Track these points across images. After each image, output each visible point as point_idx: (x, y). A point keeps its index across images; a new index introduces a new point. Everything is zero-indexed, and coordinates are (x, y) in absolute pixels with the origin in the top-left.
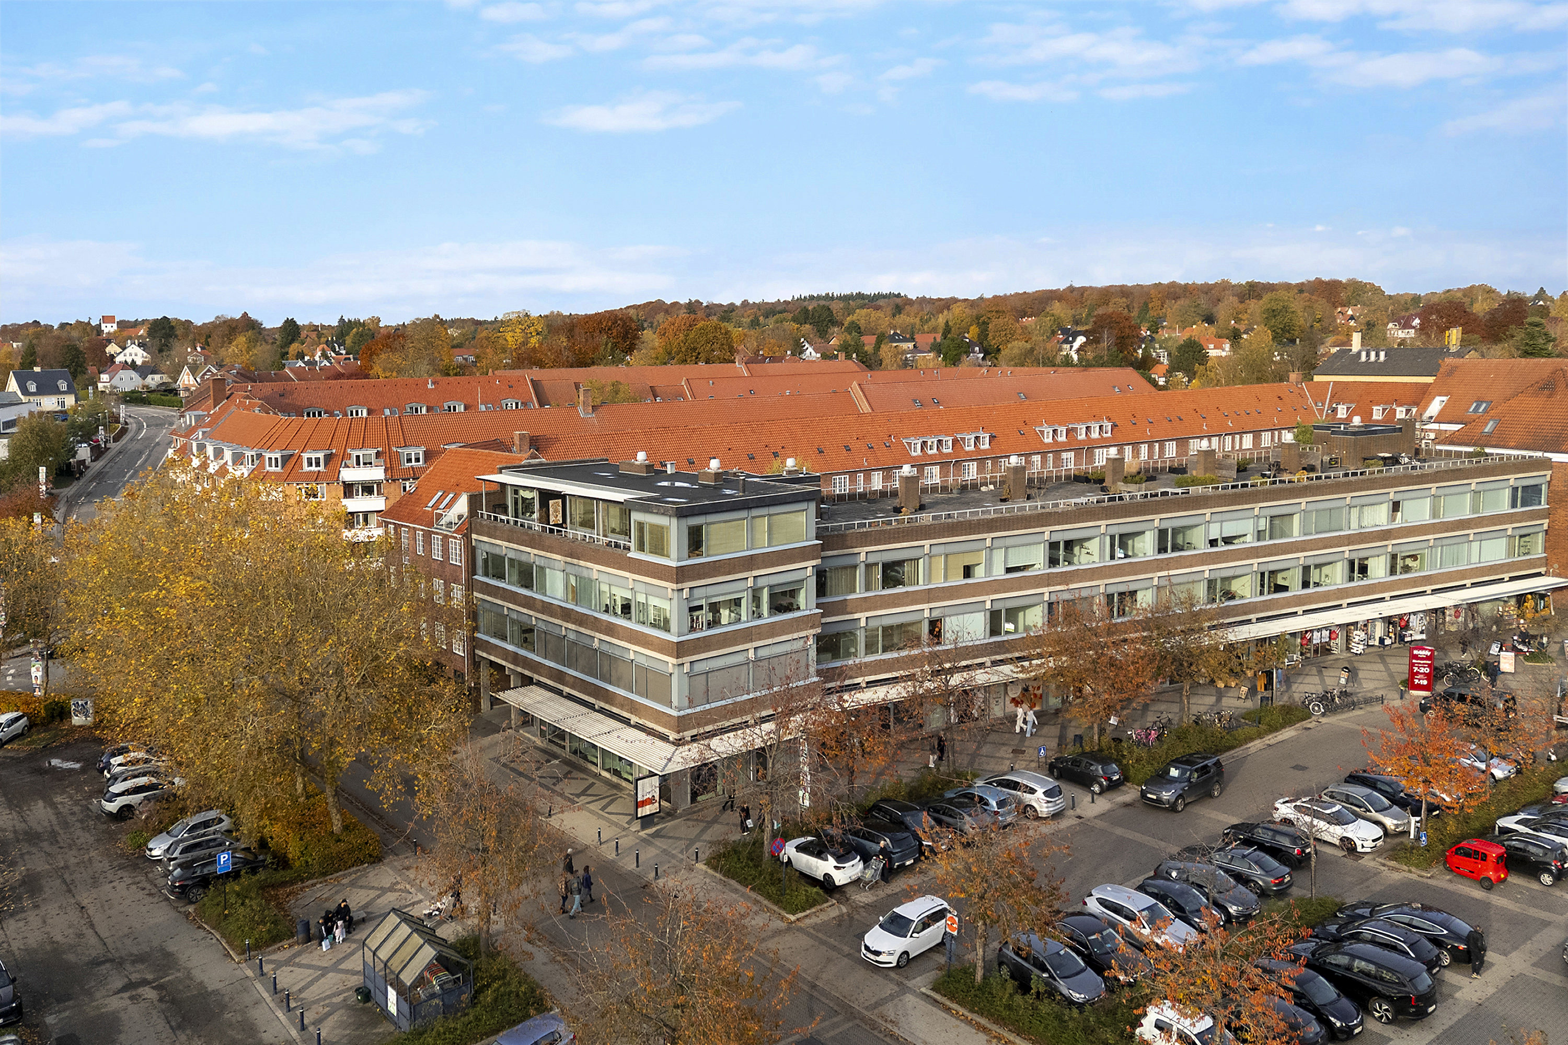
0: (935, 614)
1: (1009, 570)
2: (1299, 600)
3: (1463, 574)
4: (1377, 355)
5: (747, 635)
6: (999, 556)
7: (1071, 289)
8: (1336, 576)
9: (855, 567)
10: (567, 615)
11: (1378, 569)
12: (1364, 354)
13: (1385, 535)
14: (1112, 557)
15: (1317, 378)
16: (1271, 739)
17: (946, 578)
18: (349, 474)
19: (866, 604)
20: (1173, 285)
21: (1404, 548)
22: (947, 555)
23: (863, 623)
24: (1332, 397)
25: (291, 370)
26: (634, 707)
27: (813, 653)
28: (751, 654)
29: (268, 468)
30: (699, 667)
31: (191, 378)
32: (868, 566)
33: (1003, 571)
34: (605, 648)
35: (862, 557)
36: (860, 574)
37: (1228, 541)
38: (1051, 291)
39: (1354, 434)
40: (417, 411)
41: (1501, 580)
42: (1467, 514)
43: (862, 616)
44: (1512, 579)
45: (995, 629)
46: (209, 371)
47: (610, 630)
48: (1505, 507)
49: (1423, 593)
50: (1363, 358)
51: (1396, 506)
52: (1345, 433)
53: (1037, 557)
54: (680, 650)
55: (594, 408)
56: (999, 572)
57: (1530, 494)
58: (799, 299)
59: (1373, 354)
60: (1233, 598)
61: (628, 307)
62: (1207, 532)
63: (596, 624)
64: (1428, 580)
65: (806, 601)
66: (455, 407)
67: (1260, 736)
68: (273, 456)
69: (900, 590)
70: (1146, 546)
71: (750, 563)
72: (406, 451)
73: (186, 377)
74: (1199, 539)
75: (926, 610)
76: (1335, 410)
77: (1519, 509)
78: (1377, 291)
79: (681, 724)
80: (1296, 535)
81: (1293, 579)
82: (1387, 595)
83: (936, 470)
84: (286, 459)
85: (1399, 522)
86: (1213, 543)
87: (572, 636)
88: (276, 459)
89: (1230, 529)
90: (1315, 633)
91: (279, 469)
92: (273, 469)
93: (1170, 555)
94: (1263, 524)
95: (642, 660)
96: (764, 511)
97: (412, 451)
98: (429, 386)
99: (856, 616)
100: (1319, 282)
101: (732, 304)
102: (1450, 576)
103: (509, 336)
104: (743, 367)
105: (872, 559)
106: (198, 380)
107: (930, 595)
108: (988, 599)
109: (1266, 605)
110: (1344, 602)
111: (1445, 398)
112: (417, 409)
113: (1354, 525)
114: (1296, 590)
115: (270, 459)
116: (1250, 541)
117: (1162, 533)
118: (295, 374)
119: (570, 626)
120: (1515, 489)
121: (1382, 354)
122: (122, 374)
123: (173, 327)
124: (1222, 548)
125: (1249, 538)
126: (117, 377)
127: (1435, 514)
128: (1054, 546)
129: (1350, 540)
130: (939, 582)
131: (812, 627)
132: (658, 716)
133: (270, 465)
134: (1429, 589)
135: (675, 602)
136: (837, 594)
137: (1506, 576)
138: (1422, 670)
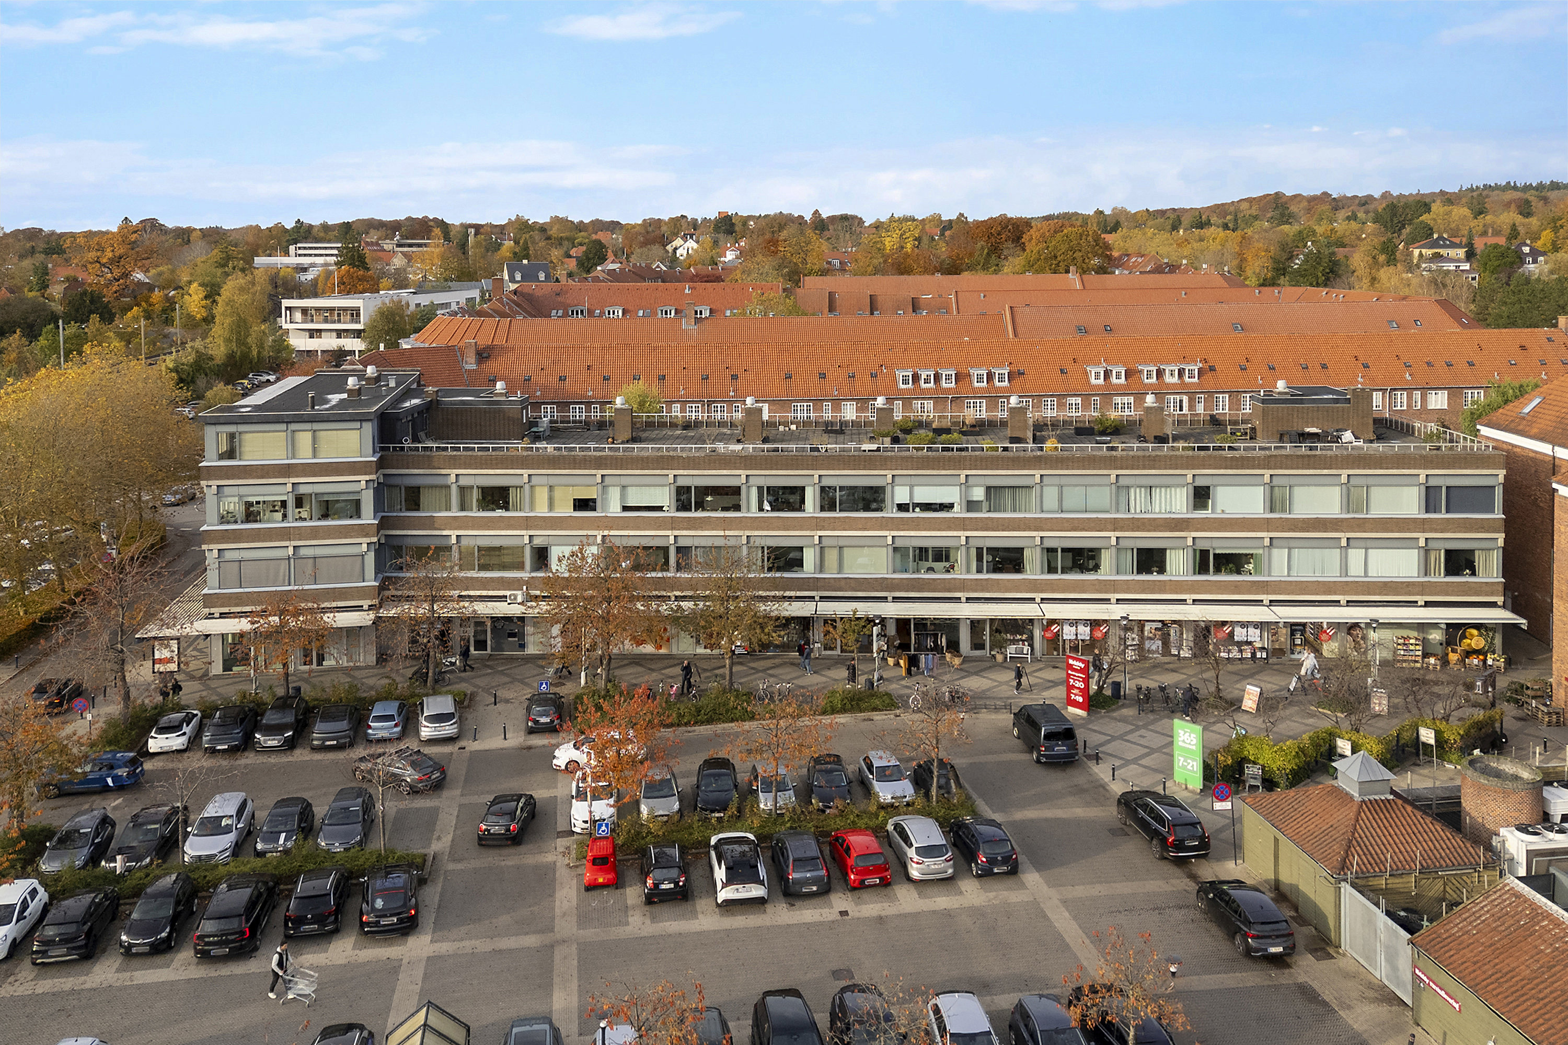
0: (539, 542)
3: (1329, 587)
5: (285, 534)
6: (614, 495)
9: (448, 487)
13: (1179, 525)
17: (551, 506)
19: (459, 523)
21: (1217, 543)
22: (551, 488)
23: (453, 540)
27: (371, 560)
28: (291, 551)
32: (463, 488)
33: (619, 509)
35: (455, 478)
36: (453, 494)
37: (927, 507)
40: (666, 314)
41: (1413, 604)
42: (1334, 513)
43: (453, 534)
44: (1427, 604)
48: (1414, 510)
49: (1259, 602)
51: (1200, 492)
53: (663, 497)
57: (1462, 498)
62: (893, 495)
64: (1264, 587)
65: (366, 513)
69: (500, 513)
70: (807, 503)
71: (287, 470)
75: (527, 536)
77: (1444, 516)
83: (929, 405)
85: (1210, 512)
86: (902, 508)
93: (836, 514)
94: (978, 494)
96: (306, 427)
104: (1076, 278)
105: (466, 482)
108: (600, 535)
109: (980, 585)
110: (1114, 597)
114: (1036, 573)
116: (958, 512)
120: (1430, 489)
124: (916, 514)
125: (956, 508)
127: (1273, 506)
128: (683, 492)
129: (1117, 524)
130: (542, 510)
131: (366, 536)
134: (1266, 598)
137: (1421, 600)
138: (1077, 684)
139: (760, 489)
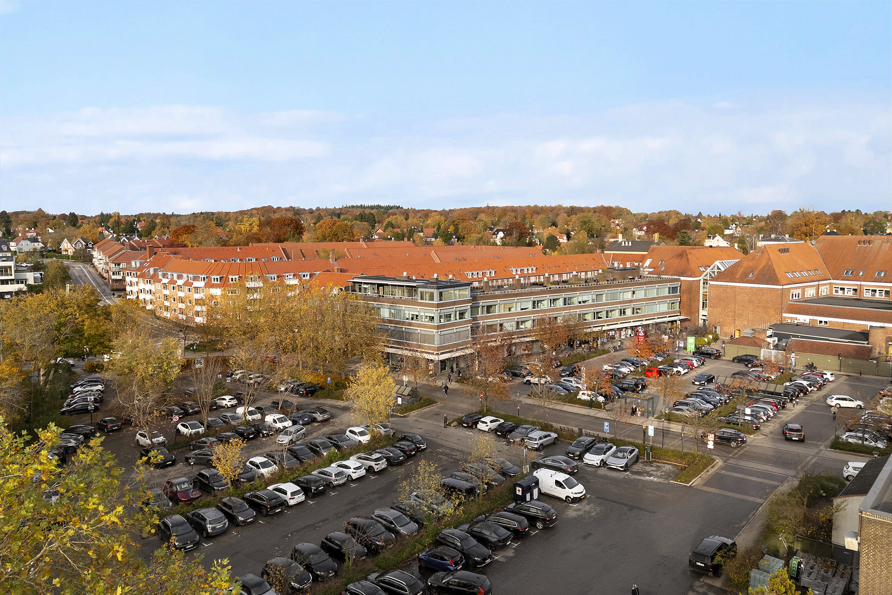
0: (501, 322)
1: (522, 309)
2: (605, 321)
3: (654, 315)
4: (628, 243)
5: (454, 324)
6: (519, 304)
7: (488, 207)
8: (616, 314)
9: (479, 307)
10: (390, 322)
11: (629, 312)
13: (631, 301)
14: (551, 306)
15: (605, 252)
16: (599, 357)
17: (504, 311)
19: (483, 318)
21: (636, 306)
22: (504, 304)
23: (481, 324)
24: (612, 259)
26: (420, 347)
27: (470, 331)
28: (455, 330)
30: (442, 333)
31: (69, 244)
32: (482, 307)
34: (407, 330)
35: (481, 304)
36: (480, 309)
37: (584, 302)
38: (478, 208)
39: (620, 270)
41: (666, 318)
42: (655, 296)
43: (481, 322)
44: (669, 317)
45: (518, 327)
46: (79, 241)
47: (410, 324)
48: (667, 294)
50: (623, 244)
51: (634, 292)
52: (618, 270)
53: (530, 306)
54: (438, 327)
55: (336, 260)
56: (519, 310)
57: (674, 290)
58: (346, 207)
59: (627, 243)
60: (586, 320)
61: (252, 209)
62: (578, 299)
63: (403, 323)
64: (644, 316)
65: (468, 316)
66: (251, 260)
68: (216, 277)
69: (491, 314)
70: (560, 303)
71: (454, 303)
73: (65, 245)
74: (575, 301)
75: (498, 321)
76: (613, 264)
77: (671, 294)
78: (628, 212)
79: (439, 349)
80: (604, 301)
81: (603, 315)
82: (632, 321)
83: (477, 283)
84: (221, 278)
85: (635, 298)
86: (580, 303)
87: (392, 328)
88: (217, 279)
89: (585, 298)
90: (610, 333)
91: (219, 282)
92: (216, 282)
93: (567, 306)
95: (423, 332)
96: (457, 288)
98: (238, 250)
99: (479, 322)
100: (603, 207)
102: (650, 315)
103: (242, 227)
104: (364, 243)
105: (483, 305)
107: (500, 316)
108: (516, 318)
109: (596, 323)
111: (651, 260)
113: (621, 298)
114: (605, 318)
115: (214, 278)
116: (590, 302)
117: (565, 299)
119: (392, 325)
120: (669, 288)
121: (630, 243)
122: (23, 242)
124: (582, 304)
125: (590, 301)
126: (20, 244)
127: (645, 295)
128: (534, 302)
129: (620, 303)
130: (502, 312)
132: (429, 348)
133: (214, 281)
135: (436, 313)
136: (474, 315)
137: (668, 316)
139: (551, 300)
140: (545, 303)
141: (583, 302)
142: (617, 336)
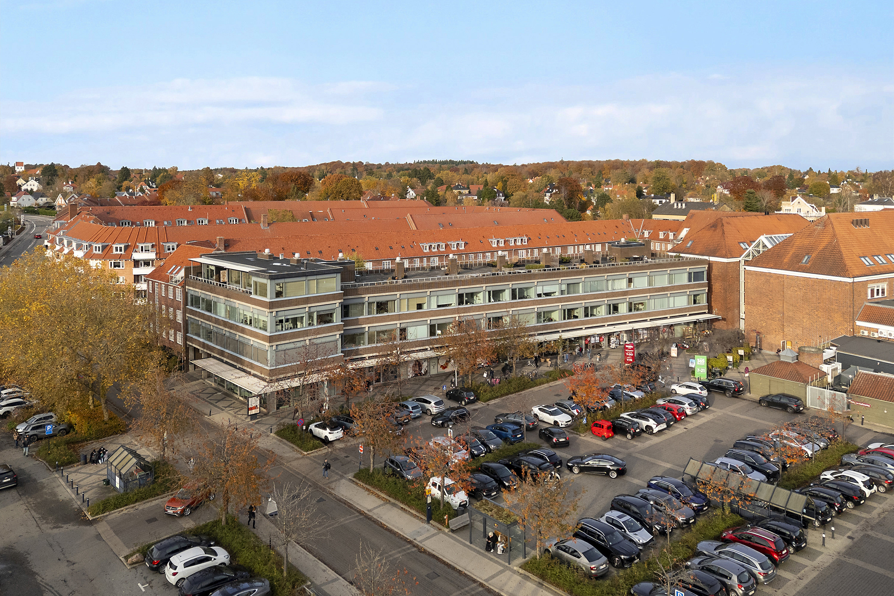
0: (403, 326)
1: (439, 306)
2: (583, 322)
3: (665, 312)
5: (306, 333)
6: (434, 300)
7: (562, 162)
8: (602, 312)
9: (364, 304)
10: (225, 324)
11: (623, 309)
12: (675, 204)
13: (625, 293)
14: (490, 301)
15: (655, 217)
16: (552, 384)
17: (408, 310)
18: (136, 256)
19: (368, 321)
20: (617, 161)
21: (635, 299)
22: (408, 299)
23: (367, 329)
25: (119, 198)
26: (252, 366)
27: (339, 342)
28: (307, 342)
29: (94, 252)
30: (280, 348)
31: (63, 200)
32: (370, 304)
33: (436, 307)
34: (241, 339)
35: (367, 299)
36: (366, 306)
37: (547, 294)
38: (552, 163)
40: (182, 223)
41: (685, 315)
42: (666, 284)
43: (367, 326)
44: (690, 315)
45: (432, 332)
46: (73, 197)
47: (243, 331)
48: (685, 281)
49: (646, 320)
50: (675, 207)
51: (630, 280)
53: (453, 300)
54: (271, 339)
55: (269, 224)
56: (434, 307)
57: (697, 276)
58: (418, 162)
59: (680, 205)
60: (552, 320)
61: (321, 164)
62: (536, 290)
63: (236, 328)
64: (648, 314)
65: (337, 319)
66: (202, 221)
67: (548, 382)
68: (97, 246)
69: (385, 314)
70: (506, 296)
71: (307, 301)
72: (168, 245)
73: (60, 200)
74: (532, 294)
75: (398, 323)
77: (693, 283)
79: (272, 373)
80: (581, 293)
81: (580, 313)
82: (627, 321)
83: (437, 259)
84: (104, 248)
85: (632, 288)
86: (539, 295)
87: (227, 334)
88: (99, 247)
89: (547, 290)
90: (593, 339)
91: (100, 252)
92: (97, 252)
93: (518, 300)
94: (564, 287)
95: (256, 345)
96: (315, 277)
97: (171, 245)
98: (189, 210)
99: (363, 326)
101: (380, 164)
102: (659, 313)
103: (240, 182)
104: (364, 202)
105: (371, 300)
106: (67, 202)
107: (400, 317)
108: (428, 319)
109: (566, 325)
110: (606, 324)
111: (688, 229)
112: (181, 222)
113: (610, 288)
114: (582, 318)
115: (96, 247)
116: (557, 295)
117: (514, 291)
118: (121, 200)
119: (227, 329)
120: (690, 274)
121: (684, 205)
122: (24, 197)
123: (56, 170)
124: (544, 297)
125: (557, 294)
126: (21, 199)
127: (650, 284)
128: (461, 296)
129: (607, 295)
130: (404, 311)
131: (339, 330)
132: (262, 370)
133: (96, 250)
134: (648, 319)
135: (269, 317)
136: (354, 316)
137: (688, 314)
138: (630, 354)
139: (489, 292)
140: (481, 295)
141: (544, 294)
142: (604, 343)
